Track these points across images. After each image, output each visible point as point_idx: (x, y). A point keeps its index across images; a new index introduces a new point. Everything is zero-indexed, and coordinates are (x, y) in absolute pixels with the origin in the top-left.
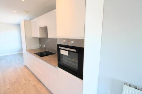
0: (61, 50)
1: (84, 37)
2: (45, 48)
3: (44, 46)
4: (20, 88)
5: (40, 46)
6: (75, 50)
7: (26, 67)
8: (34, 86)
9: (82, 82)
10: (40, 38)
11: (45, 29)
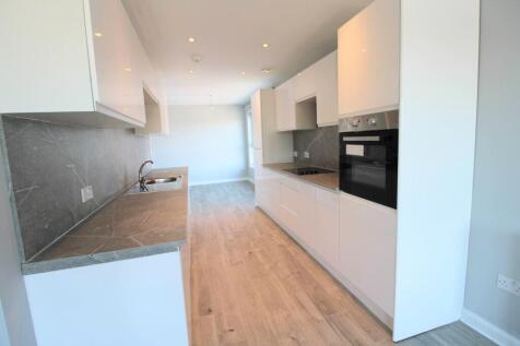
0: (348, 146)
1: (398, 105)
2: (310, 160)
3: (307, 155)
4: (252, 243)
5: (296, 154)
6: (377, 138)
7: (259, 209)
8: (281, 246)
9: (396, 214)
10: (295, 133)
11: (310, 106)
